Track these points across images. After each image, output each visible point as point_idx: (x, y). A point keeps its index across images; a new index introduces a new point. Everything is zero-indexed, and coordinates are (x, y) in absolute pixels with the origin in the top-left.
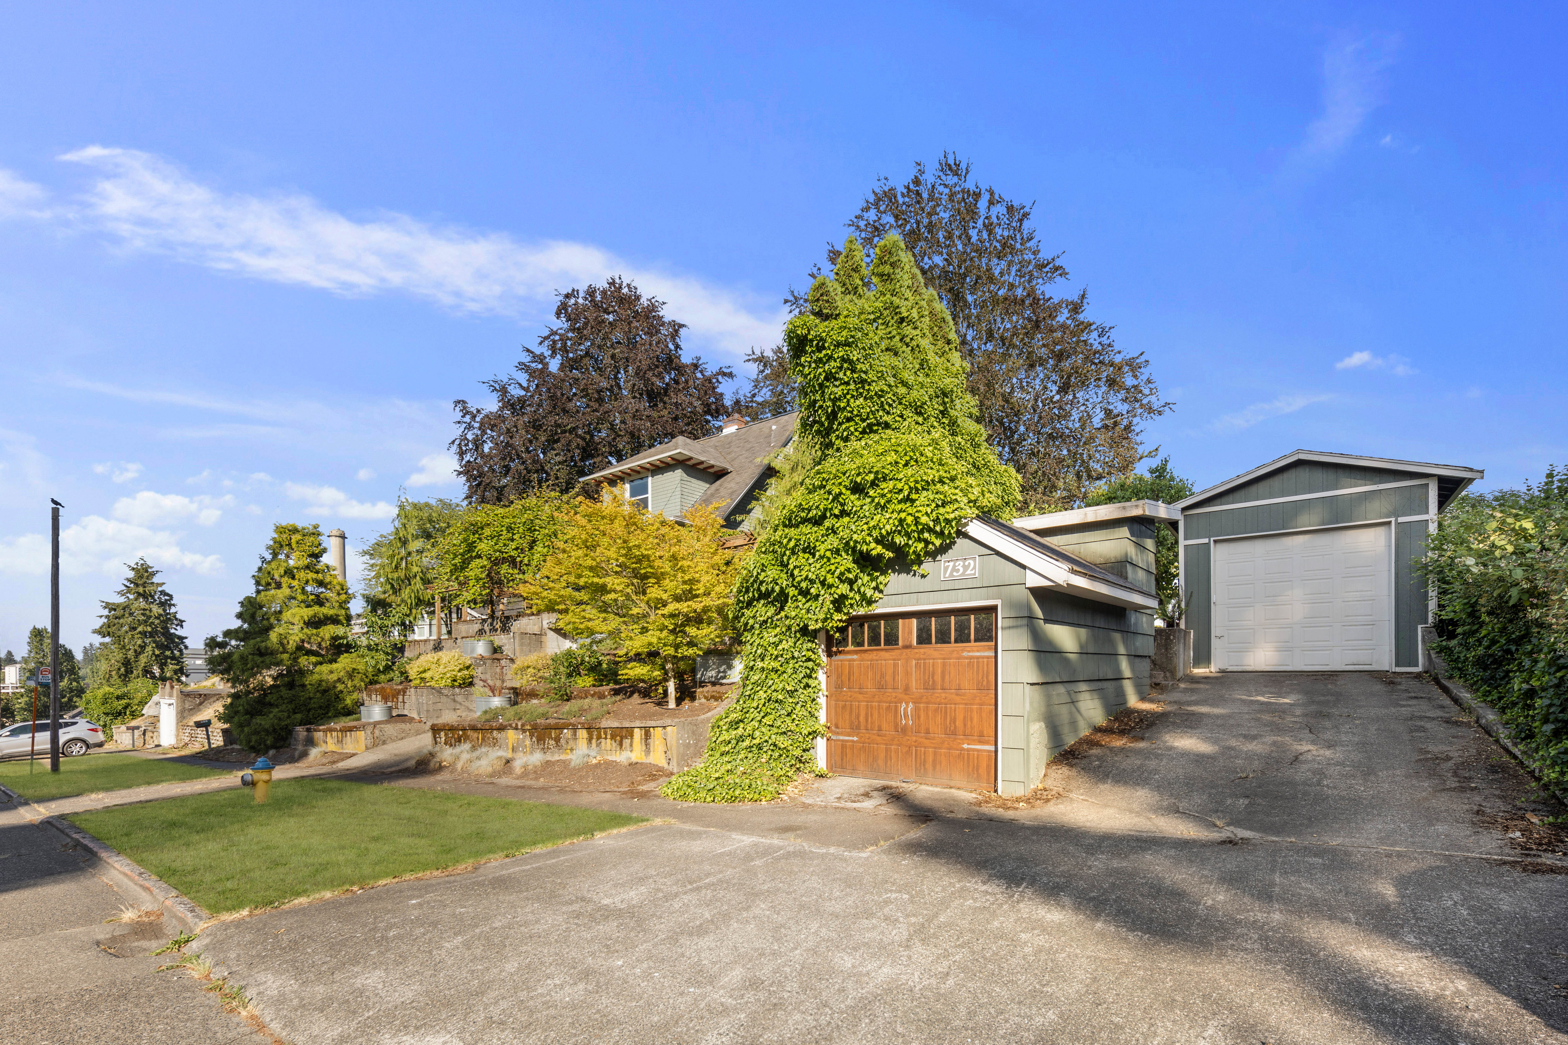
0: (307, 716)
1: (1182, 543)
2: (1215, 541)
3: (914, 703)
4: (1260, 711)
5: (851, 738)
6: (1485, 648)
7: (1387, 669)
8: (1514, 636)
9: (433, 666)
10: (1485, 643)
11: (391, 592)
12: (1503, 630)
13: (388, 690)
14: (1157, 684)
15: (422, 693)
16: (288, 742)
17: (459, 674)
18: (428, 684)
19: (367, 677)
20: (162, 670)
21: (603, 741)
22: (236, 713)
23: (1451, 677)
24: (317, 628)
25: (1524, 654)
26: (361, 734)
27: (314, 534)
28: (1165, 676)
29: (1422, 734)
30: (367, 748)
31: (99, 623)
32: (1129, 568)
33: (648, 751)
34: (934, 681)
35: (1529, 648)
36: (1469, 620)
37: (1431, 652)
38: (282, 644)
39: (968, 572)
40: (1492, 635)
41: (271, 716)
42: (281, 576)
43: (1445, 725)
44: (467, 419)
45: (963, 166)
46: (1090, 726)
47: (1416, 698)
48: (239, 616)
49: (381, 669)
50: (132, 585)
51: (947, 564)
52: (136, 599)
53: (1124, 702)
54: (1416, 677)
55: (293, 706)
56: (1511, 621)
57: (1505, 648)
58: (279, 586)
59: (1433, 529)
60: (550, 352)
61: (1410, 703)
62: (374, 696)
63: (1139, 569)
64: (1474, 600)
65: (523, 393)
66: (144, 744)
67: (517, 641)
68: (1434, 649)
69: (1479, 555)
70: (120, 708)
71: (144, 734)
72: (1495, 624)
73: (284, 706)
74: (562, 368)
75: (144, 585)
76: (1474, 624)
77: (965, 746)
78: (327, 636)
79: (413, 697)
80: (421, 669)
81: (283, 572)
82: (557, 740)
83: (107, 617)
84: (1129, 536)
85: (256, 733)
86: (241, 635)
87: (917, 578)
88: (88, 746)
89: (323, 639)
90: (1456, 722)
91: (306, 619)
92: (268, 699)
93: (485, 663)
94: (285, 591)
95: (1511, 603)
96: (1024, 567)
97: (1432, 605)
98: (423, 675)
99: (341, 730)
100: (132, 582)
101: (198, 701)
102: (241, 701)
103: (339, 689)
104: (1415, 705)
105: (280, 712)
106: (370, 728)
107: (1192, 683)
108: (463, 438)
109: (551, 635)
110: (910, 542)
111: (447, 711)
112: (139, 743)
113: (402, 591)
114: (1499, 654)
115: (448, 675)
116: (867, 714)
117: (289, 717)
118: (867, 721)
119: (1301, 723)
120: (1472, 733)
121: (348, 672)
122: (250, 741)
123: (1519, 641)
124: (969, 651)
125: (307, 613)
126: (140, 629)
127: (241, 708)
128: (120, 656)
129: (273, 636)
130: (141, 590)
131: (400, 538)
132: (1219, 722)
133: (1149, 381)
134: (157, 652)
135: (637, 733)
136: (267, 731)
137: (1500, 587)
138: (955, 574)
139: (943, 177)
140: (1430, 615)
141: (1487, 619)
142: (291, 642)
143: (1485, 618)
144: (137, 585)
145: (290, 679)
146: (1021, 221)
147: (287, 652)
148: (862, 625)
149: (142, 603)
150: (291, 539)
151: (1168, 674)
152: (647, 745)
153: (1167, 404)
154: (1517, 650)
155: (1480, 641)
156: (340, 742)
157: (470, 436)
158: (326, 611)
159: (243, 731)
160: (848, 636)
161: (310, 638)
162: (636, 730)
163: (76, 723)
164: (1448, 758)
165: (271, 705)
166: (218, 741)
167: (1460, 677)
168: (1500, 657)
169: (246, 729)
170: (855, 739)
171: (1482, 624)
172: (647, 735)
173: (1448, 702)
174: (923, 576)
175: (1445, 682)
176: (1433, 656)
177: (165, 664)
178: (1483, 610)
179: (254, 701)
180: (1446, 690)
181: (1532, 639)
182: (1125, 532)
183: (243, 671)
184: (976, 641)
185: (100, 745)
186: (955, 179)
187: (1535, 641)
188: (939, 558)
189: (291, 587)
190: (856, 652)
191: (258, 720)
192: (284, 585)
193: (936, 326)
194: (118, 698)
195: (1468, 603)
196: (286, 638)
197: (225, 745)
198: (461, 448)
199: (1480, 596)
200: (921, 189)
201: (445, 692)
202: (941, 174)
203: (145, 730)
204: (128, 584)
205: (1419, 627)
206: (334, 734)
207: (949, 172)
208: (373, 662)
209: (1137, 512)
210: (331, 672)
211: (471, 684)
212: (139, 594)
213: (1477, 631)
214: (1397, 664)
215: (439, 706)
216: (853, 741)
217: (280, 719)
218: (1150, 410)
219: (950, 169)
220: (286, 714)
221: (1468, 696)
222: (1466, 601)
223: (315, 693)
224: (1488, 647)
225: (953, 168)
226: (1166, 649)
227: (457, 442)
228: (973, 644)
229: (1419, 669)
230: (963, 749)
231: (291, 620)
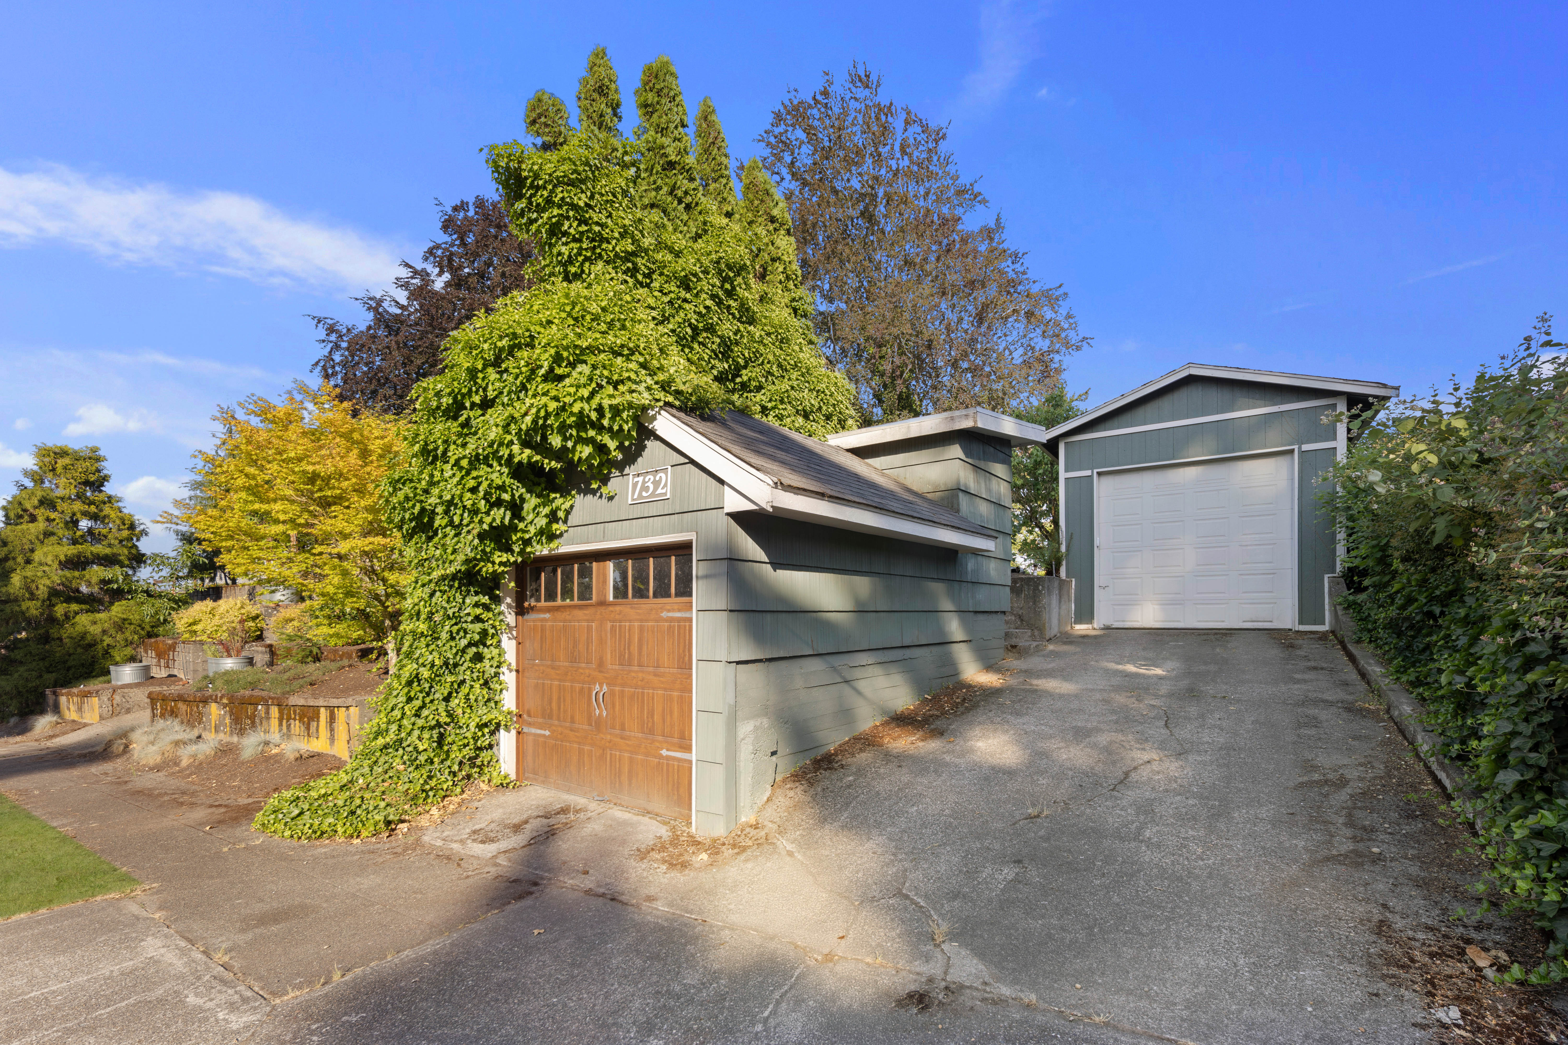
0: (60, 677)
1: (1063, 475)
2: (1099, 474)
3: (608, 684)
4: (1118, 689)
5: (542, 732)
6: (1398, 609)
7: (1289, 627)
8: (1438, 592)
9: (206, 617)
10: (1399, 601)
12: (1423, 583)
13: (161, 645)
14: (1014, 647)
15: (191, 649)
16: (40, 707)
18: (197, 639)
19: (143, 629)
21: (292, 721)
23: (1359, 641)
24: (81, 569)
25: (1454, 621)
26: (102, 700)
27: (91, 458)
28: (1033, 635)
29: (1313, 732)
30: (101, 718)
32: (963, 499)
33: (332, 739)
34: (630, 653)
35: (1462, 612)
36: (1378, 569)
37: (1338, 607)
38: (28, 589)
39: (659, 491)
40: (1408, 590)
42: (38, 508)
43: (1345, 715)
44: (333, 337)
45: (874, 78)
46: (884, 712)
47: (1315, 668)
49: (160, 619)
51: (636, 479)
53: (956, 674)
54: (1320, 639)
55: (47, 664)
56: (1433, 570)
57: (1425, 609)
58: (33, 519)
59: (1341, 456)
60: (437, 270)
61: (1306, 676)
63: (978, 499)
64: (1384, 542)
65: (399, 311)
68: (1340, 604)
69: (1388, 468)
72: (1412, 574)
73: (34, 663)
74: (448, 284)
76: (1386, 575)
77: (664, 752)
78: (95, 580)
79: (182, 655)
80: (191, 621)
81: (36, 502)
82: (253, 718)
84: (963, 457)
87: (604, 500)
90: (1361, 710)
91: (63, 558)
94: (41, 525)
95: (1436, 541)
96: (721, 482)
97: (1341, 550)
98: (194, 628)
99: (86, 695)
104: (1311, 681)
105: (29, 670)
106: (107, 693)
107: (1065, 643)
108: (329, 358)
110: (570, 444)
114: (1418, 618)
116: (559, 698)
117: (39, 677)
118: (559, 708)
119: (1160, 707)
120: (1381, 732)
121: (118, 623)
123: (1445, 600)
124: (669, 611)
125: (69, 550)
129: (16, 580)
132: (1059, 704)
133: (1069, 316)
135: (323, 714)
136: (9, 694)
137: (1418, 518)
138: (644, 494)
139: (854, 89)
140: (1338, 563)
141: (1401, 568)
142: (41, 587)
143: (1397, 564)
146: (936, 141)
147: (36, 599)
148: (555, 571)
150: (57, 463)
151: (1036, 633)
152: (332, 730)
153: (1084, 339)
154: (1442, 613)
155: (1392, 597)
156: (82, 708)
157: (337, 358)
158: (98, 549)
160: (540, 586)
161: (69, 582)
162: (322, 710)
164: (1343, 782)
167: (1370, 642)
168: (1418, 622)
170: (547, 733)
171: (1395, 574)
172: (332, 719)
173: (1354, 676)
174: (611, 498)
175: (1351, 647)
176: (1340, 613)
178: (1396, 554)
180: (1352, 658)
181: (1466, 599)
182: (956, 450)
184: (677, 595)
186: (867, 92)
187: (1470, 601)
188: (627, 471)
189: (48, 520)
190: (549, 610)
192: (40, 518)
193: (757, 199)
195: (1378, 545)
196: (34, 581)
198: (326, 371)
199: (1392, 536)
200: (831, 102)
202: (851, 86)
205: (1326, 576)
206: (75, 699)
207: (859, 84)
209: (967, 424)
210: (95, 623)
213: (1387, 584)
214: (1301, 622)
216: (544, 736)
217: (28, 680)
218: (1067, 344)
219: (860, 80)
220: (35, 674)
221: (1378, 669)
222: (1374, 542)
223: (75, 649)
224: (1403, 608)
225: (864, 81)
226: (1034, 603)
227: (322, 363)
228: (673, 599)
229: (1326, 628)
230: (661, 757)
231: (43, 560)
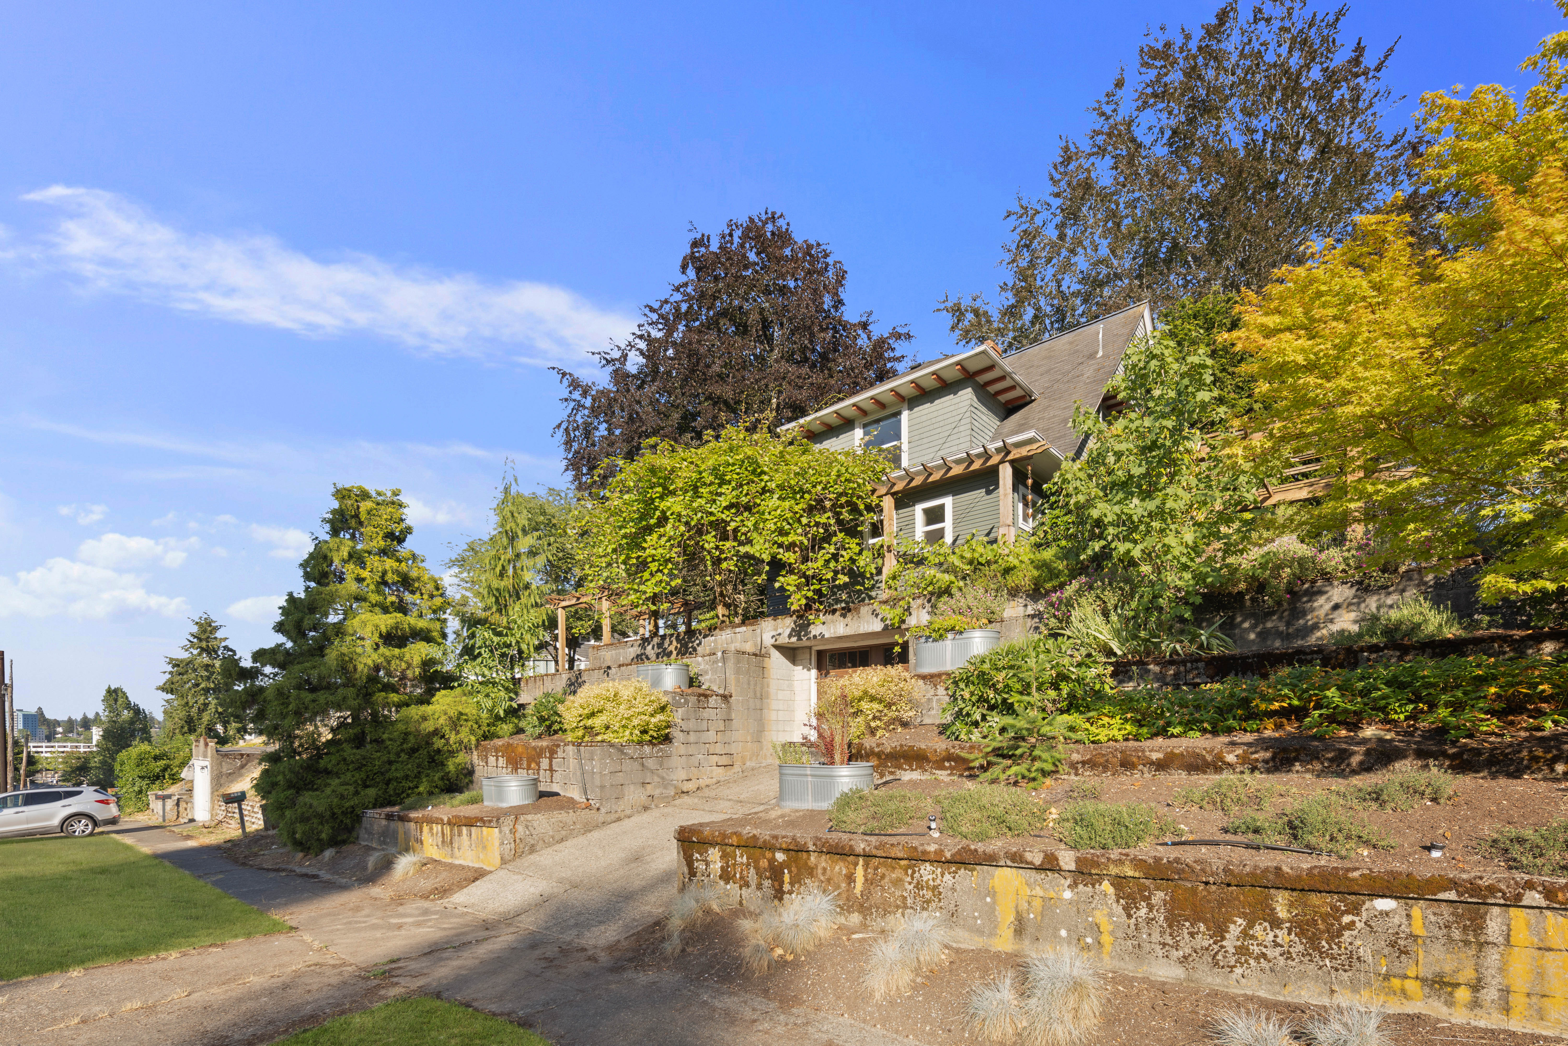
0: (386, 791)
9: (609, 706)
11: (494, 609)
13: (520, 749)
15: (592, 754)
16: (354, 834)
17: (653, 720)
18: (599, 738)
19: (479, 727)
20: (225, 728)
22: (274, 785)
24: (400, 647)
26: (492, 835)
27: (393, 503)
30: (504, 861)
31: (164, 678)
38: (344, 671)
41: (328, 791)
42: (344, 561)
44: (576, 395)
48: (280, 628)
49: (502, 714)
50: (195, 640)
52: (200, 654)
55: (363, 775)
58: (340, 577)
62: (492, 760)
66: (178, 816)
67: (730, 664)
70: (157, 770)
71: (178, 804)
73: (349, 774)
75: (207, 640)
78: (417, 660)
79: (573, 763)
80: (587, 711)
81: (346, 554)
83: (171, 673)
85: (304, 819)
86: (280, 658)
88: (95, 823)
89: (409, 666)
91: (384, 630)
92: (322, 763)
93: (687, 702)
94: (350, 586)
98: (589, 723)
99: (449, 823)
100: (195, 637)
101: (239, 763)
102: (281, 767)
103: (436, 746)
105: (342, 784)
106: (508, 822)
108: (571, 420)
109: (776, 655)
111: (632, 787)
112: (171, 815)
113: (510, 609)
115: (636, 722)
117: (357, 793)
121: (450, 718)
122: (294, 833)
125: (386, 621)
126: (203, 686)
127: (280, 778)
128: (183, 714)
129: (332, 658)
130: (204, 644)
131: (506, 532)
134: (220, 710)
136: (320, 816)
142: (359, 668)
144: (200, 640)
145: (357, 730)
147: (354, 686)
149: (205, 659)
150: (358, 507)
156: (447, 843)
157: (580, 418)
158: (412, 620)
159: (282, 816)
161: (389, 662)
163: (80, 793)
165: (327, 772)
166: (256, 822)
169: (288, 813)
177: (228, 722)
179: (301, 767)
183: (283, 716)
185: (113, 821)
189: (360, 580)
191: (307, 798)
192: (349, 577)
194: (156, 758)
196: (351, 659)
197: (266, 828)
198: (567, 434)
201: (629, 751)
203: (178, 800)
204: (191, 639)
206: (437, 828)
208: (489, 703)
210: (423, 719)
211: (667, 739)
212: (203, 649)
215: (620, 778)
217: (342, 797)
220: (351, 789)
223: (398, 754)
227: (564, 426)
231: (361, 632)
